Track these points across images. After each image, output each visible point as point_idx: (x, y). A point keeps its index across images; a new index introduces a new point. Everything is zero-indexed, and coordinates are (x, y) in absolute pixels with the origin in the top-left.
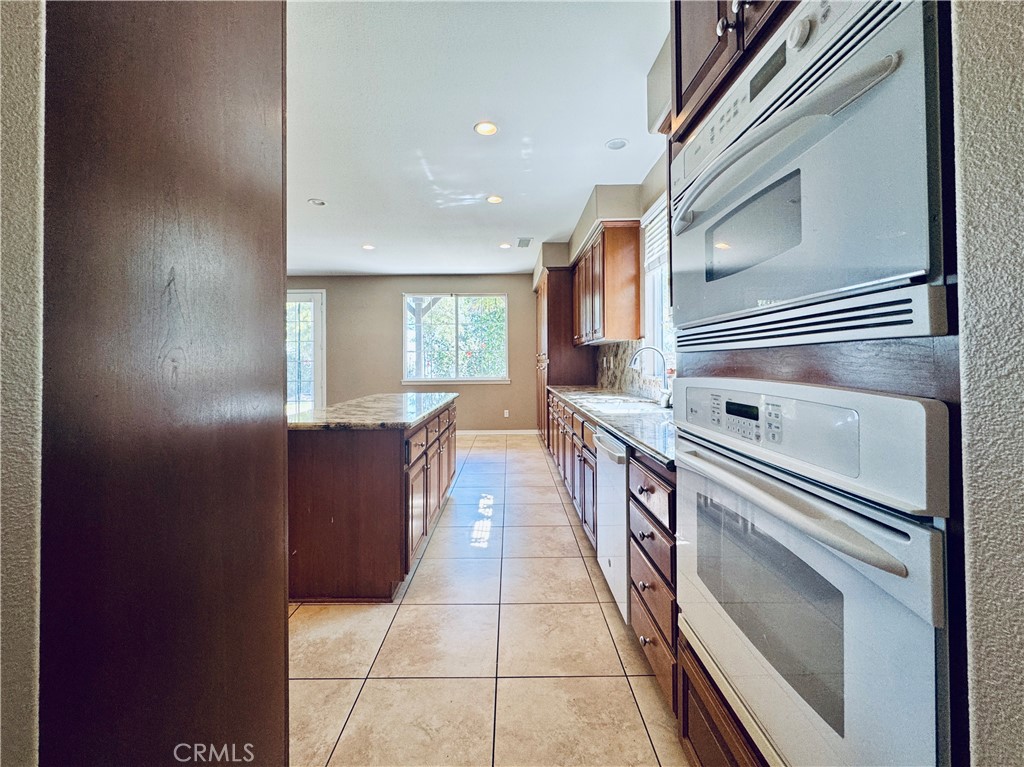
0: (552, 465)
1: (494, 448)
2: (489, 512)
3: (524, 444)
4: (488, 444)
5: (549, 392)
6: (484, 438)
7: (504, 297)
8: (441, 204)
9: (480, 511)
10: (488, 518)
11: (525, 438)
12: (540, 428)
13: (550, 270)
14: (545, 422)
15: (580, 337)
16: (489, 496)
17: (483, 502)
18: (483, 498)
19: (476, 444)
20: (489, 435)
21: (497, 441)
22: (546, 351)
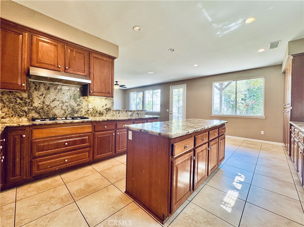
1: (253, 148)
2: (239, 187)
3: (273, 150)
4: (250, 146)
5: (291, 125)
6: (249, 142)
7: (263, 78)
8: (219, 34)
9: (234, 183)
10: (237, 190)
11: (274, 146)
12: (285, 142)
14: (288, 141)
16: (242, 176)
17: (237, 178)
18: (238, 175)
19: (243, 144)
20: (251, 141)
21: (256, 145)
22: (290, 102)
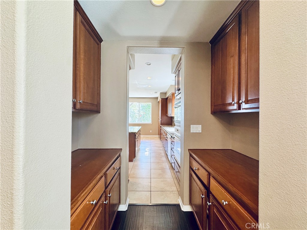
0: (161, 143)
1: (148, 139)
3: (155, 139)
5: (161, 126)
9: (146, 150)
10: (148, 151)
11: (155, 137)
13: (162, 99)
14: (160, 134)
15: (168, 115)
16: (148, 148)
22: (160, 117)
